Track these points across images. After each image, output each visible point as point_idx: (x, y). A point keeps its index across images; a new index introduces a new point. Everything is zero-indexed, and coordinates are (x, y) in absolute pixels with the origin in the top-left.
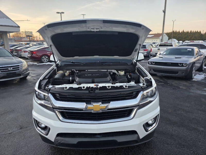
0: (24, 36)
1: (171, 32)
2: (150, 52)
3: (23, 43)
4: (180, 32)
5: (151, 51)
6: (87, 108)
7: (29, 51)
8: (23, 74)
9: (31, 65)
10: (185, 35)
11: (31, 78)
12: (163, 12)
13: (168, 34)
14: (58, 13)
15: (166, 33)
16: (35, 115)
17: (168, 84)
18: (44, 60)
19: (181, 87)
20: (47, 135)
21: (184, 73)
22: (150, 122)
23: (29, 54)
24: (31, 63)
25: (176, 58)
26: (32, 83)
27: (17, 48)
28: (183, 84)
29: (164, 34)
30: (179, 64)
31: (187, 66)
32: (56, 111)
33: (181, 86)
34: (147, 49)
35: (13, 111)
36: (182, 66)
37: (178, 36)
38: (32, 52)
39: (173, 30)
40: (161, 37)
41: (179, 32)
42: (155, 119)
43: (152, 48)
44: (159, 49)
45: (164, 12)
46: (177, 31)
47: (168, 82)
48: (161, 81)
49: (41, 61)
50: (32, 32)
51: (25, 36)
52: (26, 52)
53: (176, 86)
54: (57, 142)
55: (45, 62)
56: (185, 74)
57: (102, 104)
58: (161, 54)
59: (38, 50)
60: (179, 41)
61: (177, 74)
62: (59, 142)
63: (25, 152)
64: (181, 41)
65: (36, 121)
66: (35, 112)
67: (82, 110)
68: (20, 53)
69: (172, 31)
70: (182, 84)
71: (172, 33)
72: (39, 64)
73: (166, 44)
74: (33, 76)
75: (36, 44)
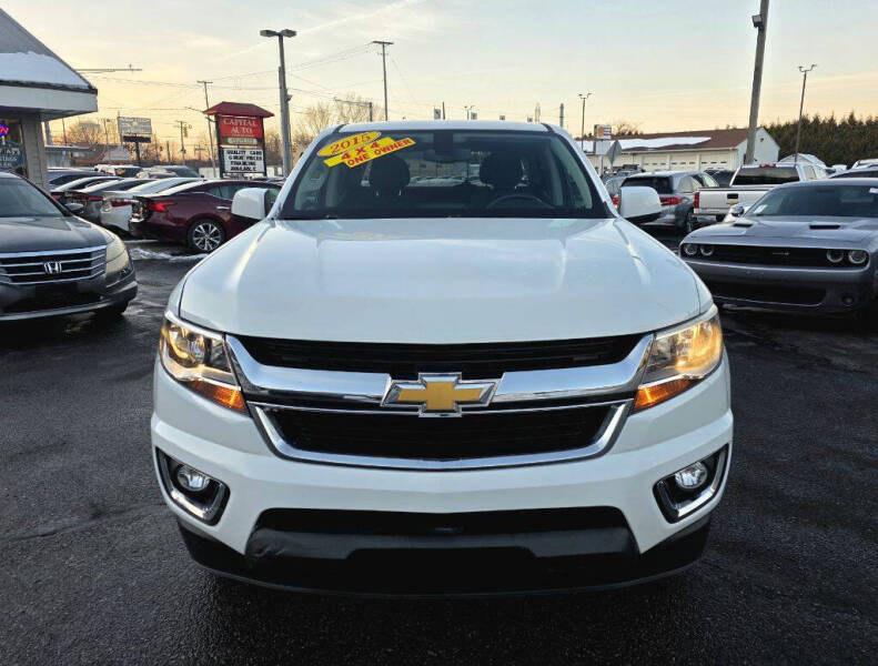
0: (114, 138)
1: (792, 122)
2: (692, 209)
3: (111, 169)
4: (838, 122)
5: (696, 204)
6: (397, 394)
7: (134, 198)
8: (107, 293)
9: (142, 260)
10: (861, 135)
11: (143, 313)
12: (756, 25)
13: (776, 132)
14: (269, 33)
15: (768, 127)
16: (164, 433)
17: (777, 348)
18: (203, 243)
19: (837, 361)
20: (214, 521)
21: (850, 297)
22: (687, 480)
23: (134, 212)
24: (145, 254)
25: (813, 227)
26: (148, 333)
27: (82, 186)
28: (846, 349)
29: (761, 134)
30: (829, 257)
31: (868, 266)
32: (258, 409)
33: (838, 354)
34: (678, 195)
35: (62, 446)
36: (846, 264)
37: (825, 143)
38: (148, 205)
39: (804, 113)
40: (743, 147)
41: (832, 120)
42: (711, 464)
43: (701, 193)
44: (735, 196)
45: (760, 24)
46: (822, 119)
47: (779, 340)
48: (741, 335)
49: (187, 246)
50: (147, 123)
51: (118, 141)
52: (123, 204)
53: (814, 356)
54: (260, 551)
55: (206, 249)
56: (856, 300)
57: (464, 378)
58: (742, 213)
59: (173, 195)
60: (831, 166)
61: (820, 301)
62: (267, 550)
63: (113, 609)
64: (839, 163)
65: (169, 459)
66: (161, 423)
67: (376, 407)
68: (94, 209)
69: (798, 118)
70: (842, 348)
71: (795, 126)
72: (180, 257)
73: (768, 173)
74: (151, 307)
75: (164, 172)
